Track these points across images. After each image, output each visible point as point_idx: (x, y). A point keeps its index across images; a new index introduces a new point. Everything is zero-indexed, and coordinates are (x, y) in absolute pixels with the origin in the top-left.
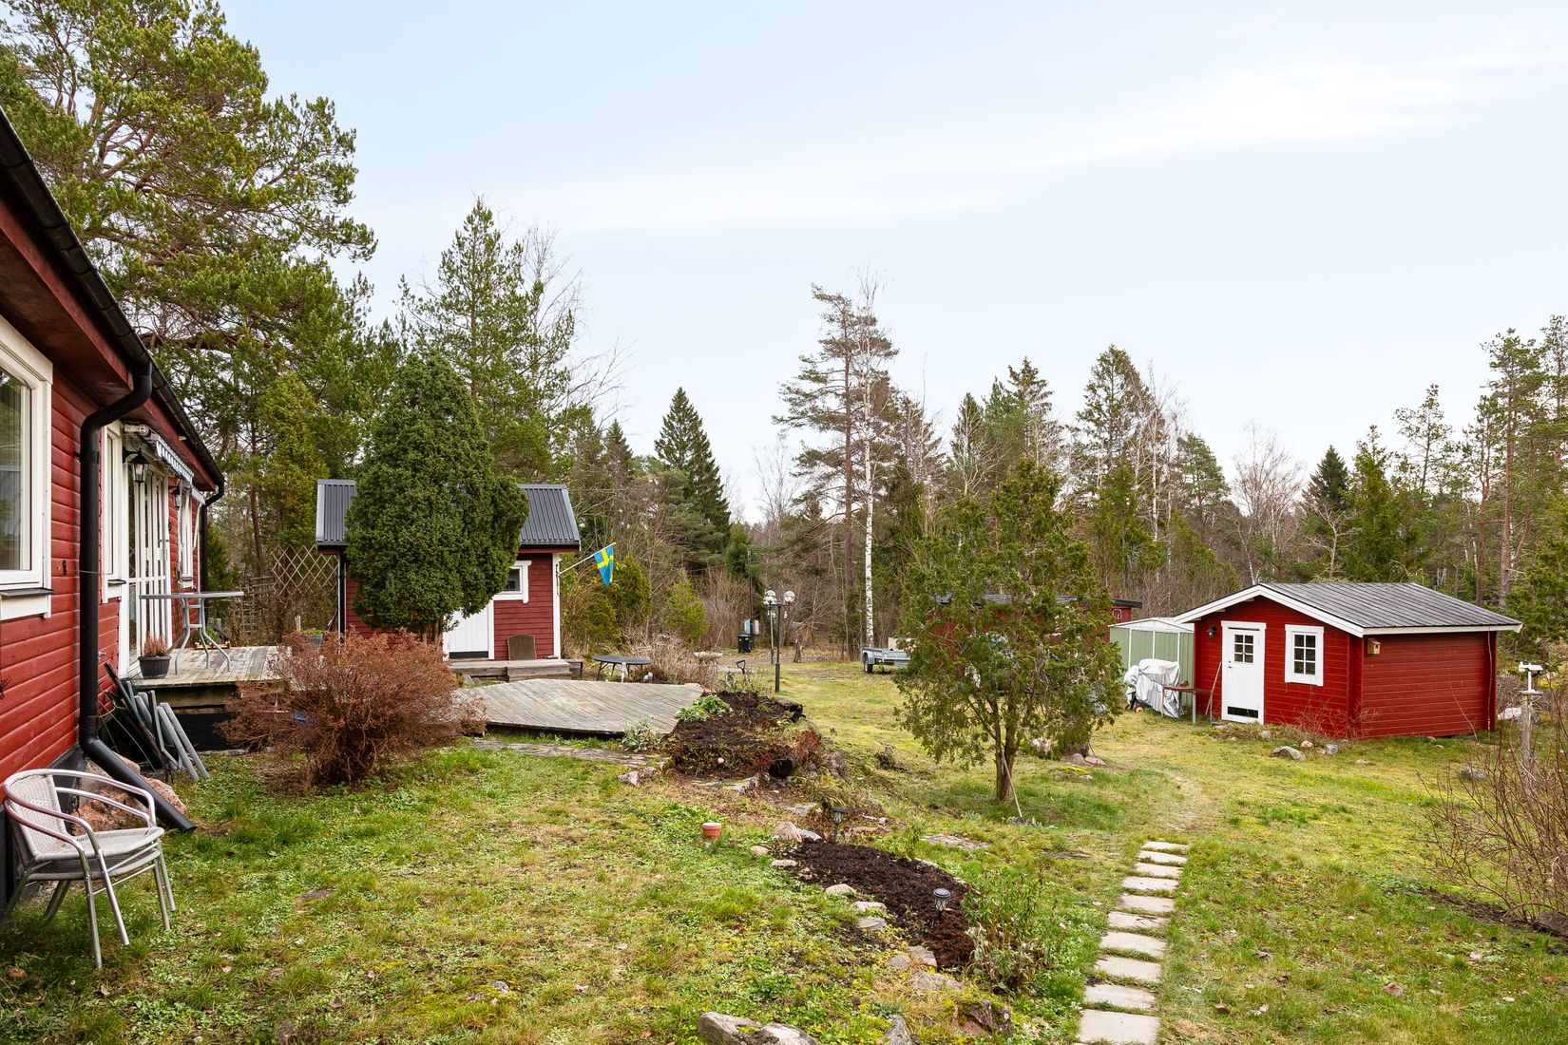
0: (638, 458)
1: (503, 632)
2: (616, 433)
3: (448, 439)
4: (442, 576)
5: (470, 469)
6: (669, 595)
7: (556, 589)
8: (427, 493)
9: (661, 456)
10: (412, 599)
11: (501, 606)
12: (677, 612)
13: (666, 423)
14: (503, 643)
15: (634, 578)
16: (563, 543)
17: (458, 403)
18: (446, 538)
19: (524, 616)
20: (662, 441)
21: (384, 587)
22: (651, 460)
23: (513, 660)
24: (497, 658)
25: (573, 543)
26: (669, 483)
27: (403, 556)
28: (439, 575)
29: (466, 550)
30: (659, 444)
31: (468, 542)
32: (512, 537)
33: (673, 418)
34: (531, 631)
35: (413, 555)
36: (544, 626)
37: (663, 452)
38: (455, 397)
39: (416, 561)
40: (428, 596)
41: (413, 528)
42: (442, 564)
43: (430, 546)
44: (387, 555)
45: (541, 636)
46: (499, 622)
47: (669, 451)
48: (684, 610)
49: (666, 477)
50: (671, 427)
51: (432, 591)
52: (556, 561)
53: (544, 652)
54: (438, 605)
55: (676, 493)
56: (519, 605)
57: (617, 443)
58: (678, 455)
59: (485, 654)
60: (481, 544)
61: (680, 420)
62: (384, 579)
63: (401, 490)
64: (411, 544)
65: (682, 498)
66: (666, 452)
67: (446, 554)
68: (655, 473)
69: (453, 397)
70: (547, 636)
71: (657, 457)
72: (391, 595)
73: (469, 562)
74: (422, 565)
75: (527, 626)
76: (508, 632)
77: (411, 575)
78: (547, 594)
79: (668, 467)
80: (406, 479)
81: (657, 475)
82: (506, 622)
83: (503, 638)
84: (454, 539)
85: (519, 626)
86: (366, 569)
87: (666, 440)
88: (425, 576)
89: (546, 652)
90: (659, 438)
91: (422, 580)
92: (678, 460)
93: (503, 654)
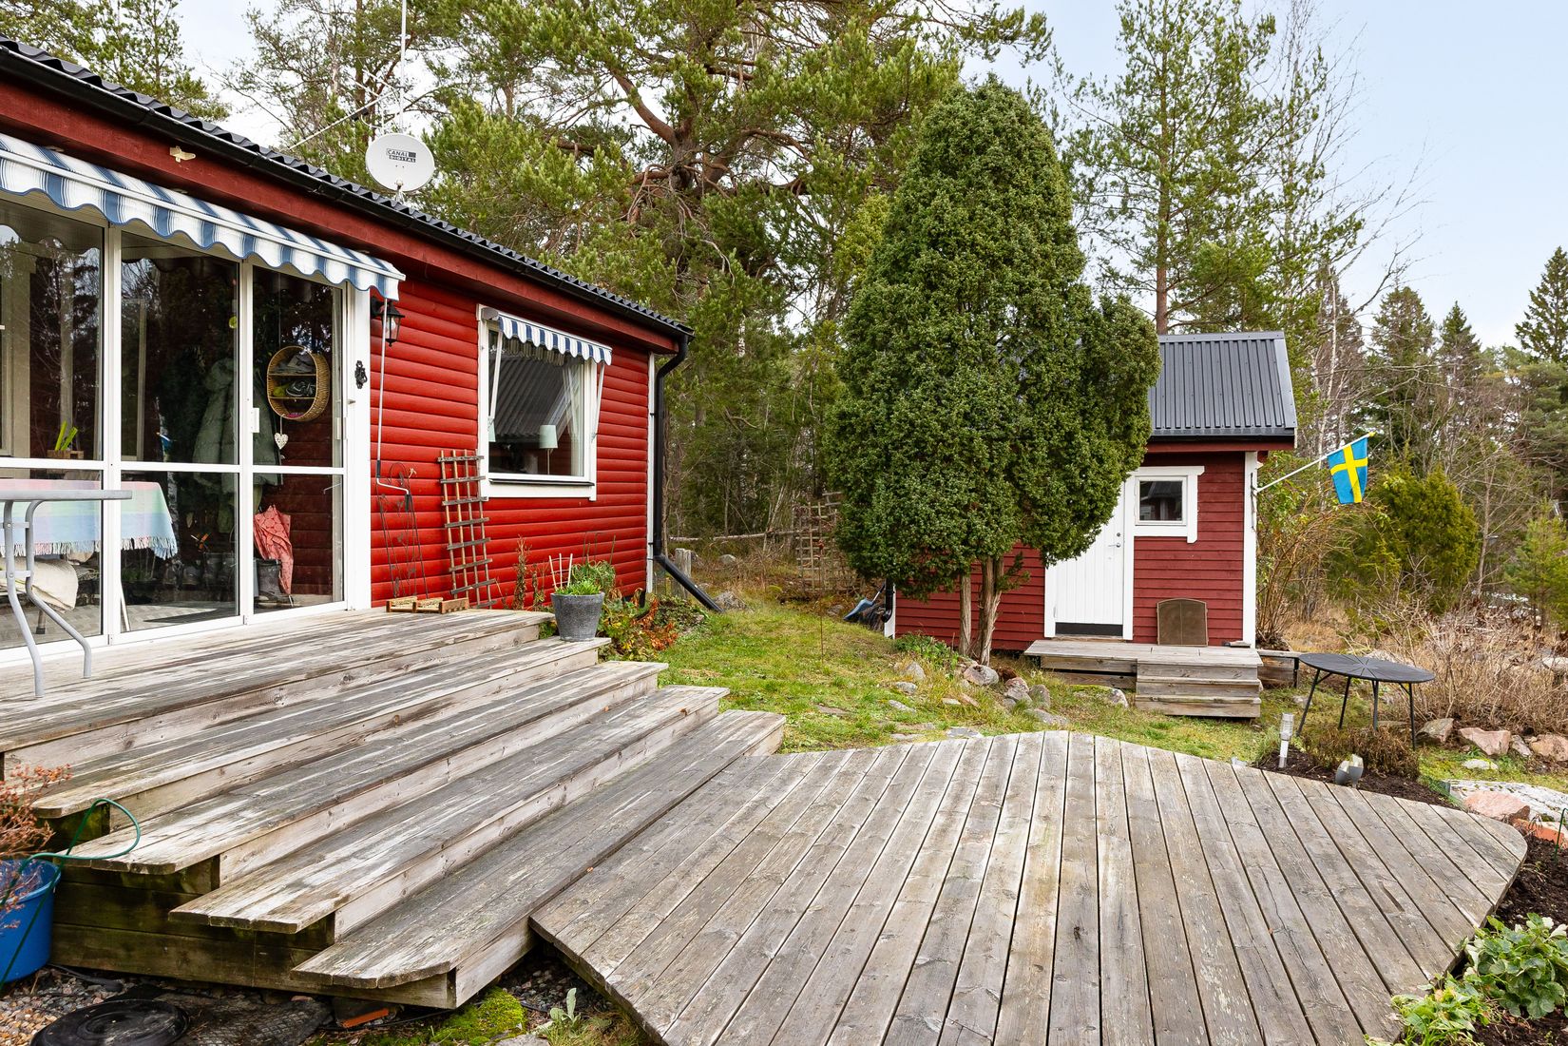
0: (1491, 352)
1: (1149, 594)
2: (1456, 323)
3: (994, 224)
4: (972, 485)
5: (1033, 277)
6: (1523, 538)
7: (1250, 519)
8: (946, 327)
9: (1525, 346)
10: (913, 528)
11: (1150, 545)
12: (1534, 565)
13: (1534, 298)
14: (1149, 613)
15: (1446, 507)
16: (1263, 432)
17: (1019, 155)
18: (981, 412)
19: (1187, 566)
20: (1526, 325)
21: (870, 505)
22: (1509, 351)
23: (1164, 643)
24: (1137, 639)
25: (1280, 433)
26: (1537, 381)
27: (898, 445)
28: (964, 483)
29: (1026, 436)
30: (1522, 330)
31: (1026, 421)
32: (1126, 413)
33: (1545, 290)
34: (1203, 594)
35: (917, 444)
36: (1226, 585)
37: (1527, 340)
38: (1013, 145)
39: (921, 456)
40: (943, 523)
41: (917, 394)
42: (969, 461)
43: (945, 427)
44: (874, 446)
45: (1220, 605)
46: (1144, 574)
47: (1538, 337)
48: (1548, 561)
49: (1532, 373)
50: (1543, 304)
51: (952, 515)
52: (1252, 467)
53: (1225, 634)
54: (965, 542)
55: (1548, 395)
56: (1180, 546)
57: (1458, 332)
58: (1552, 342)
59: (1116, 630)
60: (1058, 426)
61: (1557, 292)
62: (872, 487)
63: (902, 323)
64: (912, 424)
65: (1557, 401)
66: (1533, 339)
67: (978, 441)
68: (1513, 367)
69: (1009, 144)
70: (1230, 605)
71: (1519, 347)
72: (879, 519)
73: (1033, 460)
74: (932, 464)
75: (1195, 585)
76: (1158, 594)
77: (913, 483)
78: (1233, 527)
79: (1536, 359)
80: (910, 302)
81: (1516, 371)
82: (1156, 574)
83: (1150, 603)
84: (995, 414)
85: (1179, 585)
86: (845, 471)
87: (1534, 323)
88: (937, 484)
89: (1227, 634)
90: (1521, 320)
91: (932, 492)
92: (1551, 349)
93: (1147, 632)
